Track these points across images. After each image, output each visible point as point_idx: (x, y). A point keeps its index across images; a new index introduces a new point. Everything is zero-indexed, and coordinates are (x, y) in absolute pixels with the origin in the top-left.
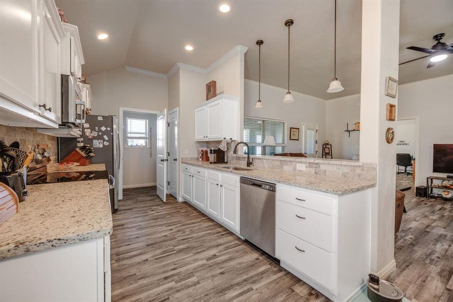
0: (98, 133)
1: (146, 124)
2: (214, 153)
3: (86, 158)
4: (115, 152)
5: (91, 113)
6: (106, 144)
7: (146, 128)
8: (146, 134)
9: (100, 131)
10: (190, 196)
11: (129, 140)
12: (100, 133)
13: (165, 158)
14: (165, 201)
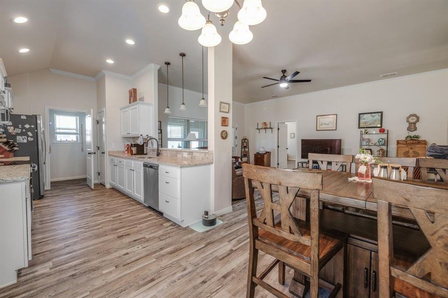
0: (22, 130)
1: (77, 121)
2: (134, 147)
3: (10, 151)
4: (40, 147)
5: (15, 112)
6: (30, 139)
7: (77, 124)
8: (77, 130)
9: (23, 128)
10: (115, 182)
11: (58, 135)
12: (24, 130)
13: (92, 151)
14: (93, 188)
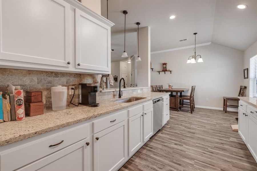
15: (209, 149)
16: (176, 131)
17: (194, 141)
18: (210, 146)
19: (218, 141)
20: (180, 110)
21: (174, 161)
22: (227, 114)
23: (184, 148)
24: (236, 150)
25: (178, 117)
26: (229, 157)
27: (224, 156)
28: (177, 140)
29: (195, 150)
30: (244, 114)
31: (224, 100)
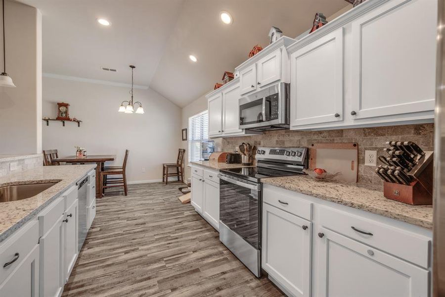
15: (172, 235)
16: (114, 231)
17: (151, 234)
18: (170, 231)
19: (175, 221)
20: (103, 195)
21: (138, 278)
22: (168, 186)
23: (142, 251)
24: (193, 223)
25: (107, 208)
26: (192, 234)
27: (188, 235)
28: (124, 245)
29: (157, 247)
30: (200, 180)
31: (164, 167)
